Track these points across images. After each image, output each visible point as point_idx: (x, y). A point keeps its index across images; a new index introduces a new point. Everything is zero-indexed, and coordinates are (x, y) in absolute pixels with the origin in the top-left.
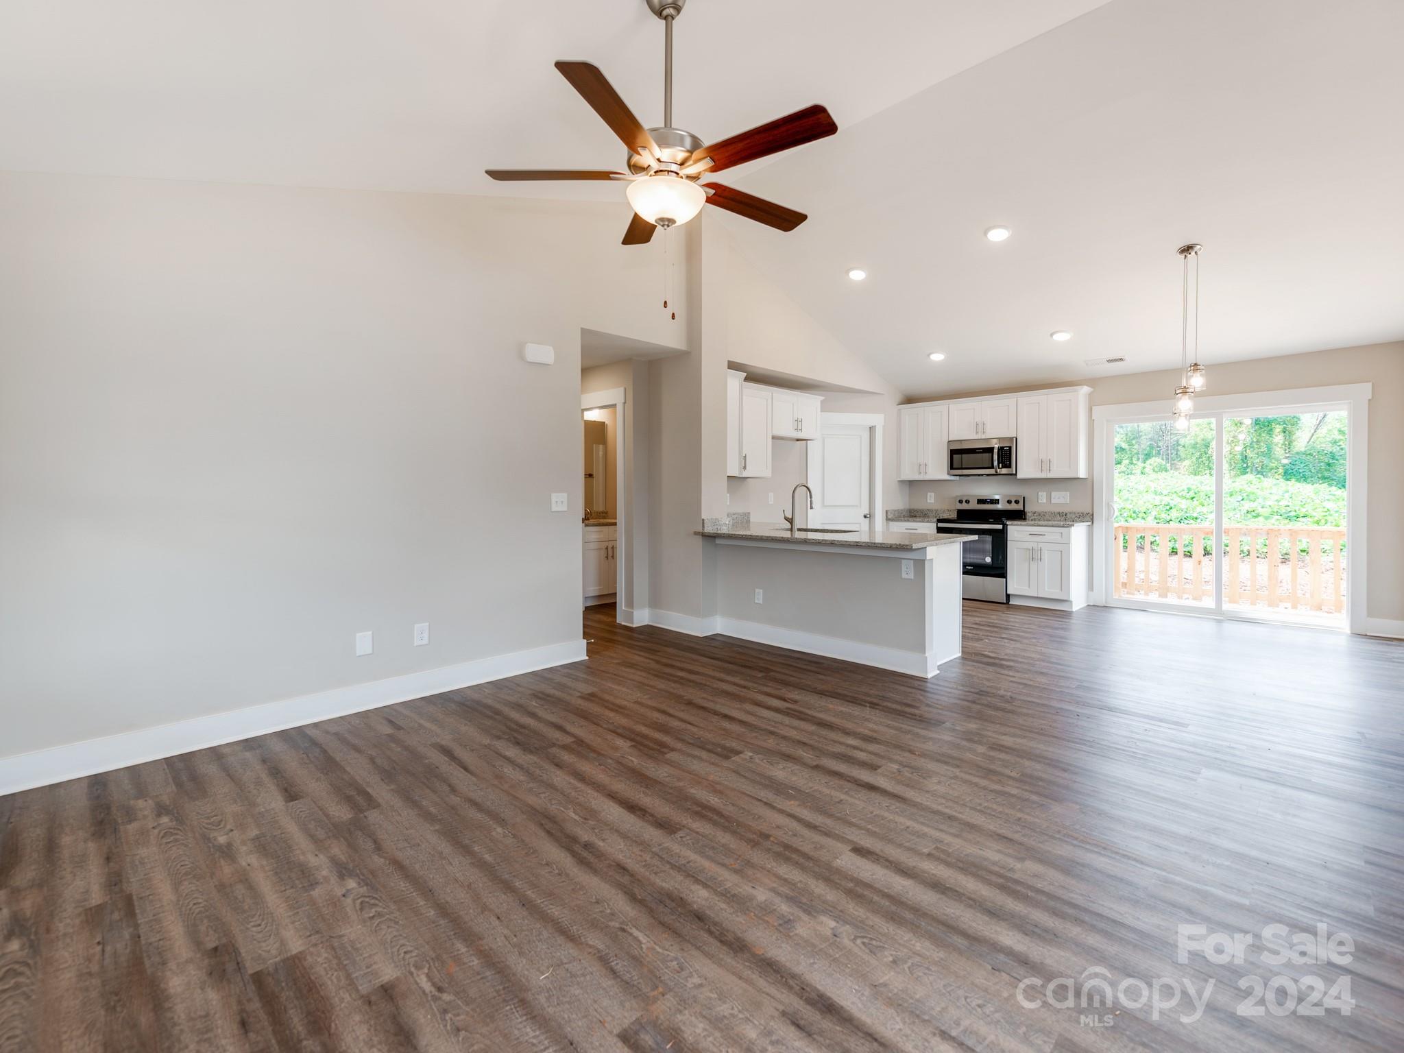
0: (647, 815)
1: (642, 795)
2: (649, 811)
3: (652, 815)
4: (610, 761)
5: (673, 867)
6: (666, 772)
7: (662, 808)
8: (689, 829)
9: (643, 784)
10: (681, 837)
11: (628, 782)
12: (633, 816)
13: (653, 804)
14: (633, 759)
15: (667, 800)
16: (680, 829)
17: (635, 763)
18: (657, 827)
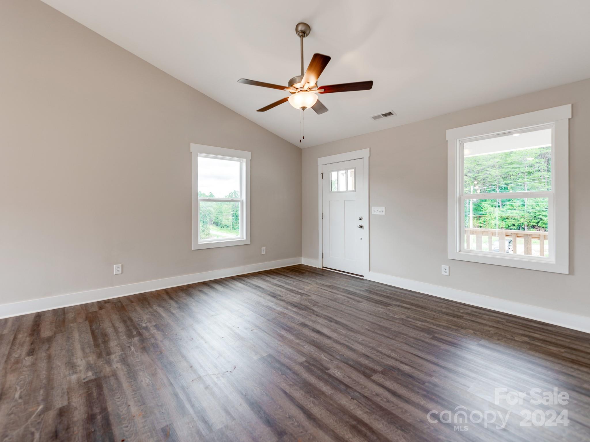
0: (312, 329)
1: (315, 337)
2: (311, 330)
3: (310, 329)
4: (338, 358)
5: (302, 315)
6: (305, 348)
7: (306, 331)
8: (296, 324)
9: (316, 342)
10: (299, 322)
11: (324, 344)
12: (317, 329)
13: (310, 333)
14: (324, 358)
15: (304, 334)
16: (299, 324)
17: (323, 355)
18: (308, 325)
